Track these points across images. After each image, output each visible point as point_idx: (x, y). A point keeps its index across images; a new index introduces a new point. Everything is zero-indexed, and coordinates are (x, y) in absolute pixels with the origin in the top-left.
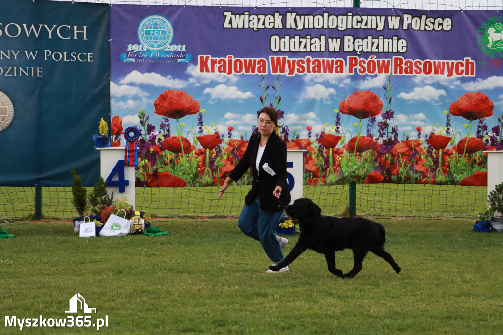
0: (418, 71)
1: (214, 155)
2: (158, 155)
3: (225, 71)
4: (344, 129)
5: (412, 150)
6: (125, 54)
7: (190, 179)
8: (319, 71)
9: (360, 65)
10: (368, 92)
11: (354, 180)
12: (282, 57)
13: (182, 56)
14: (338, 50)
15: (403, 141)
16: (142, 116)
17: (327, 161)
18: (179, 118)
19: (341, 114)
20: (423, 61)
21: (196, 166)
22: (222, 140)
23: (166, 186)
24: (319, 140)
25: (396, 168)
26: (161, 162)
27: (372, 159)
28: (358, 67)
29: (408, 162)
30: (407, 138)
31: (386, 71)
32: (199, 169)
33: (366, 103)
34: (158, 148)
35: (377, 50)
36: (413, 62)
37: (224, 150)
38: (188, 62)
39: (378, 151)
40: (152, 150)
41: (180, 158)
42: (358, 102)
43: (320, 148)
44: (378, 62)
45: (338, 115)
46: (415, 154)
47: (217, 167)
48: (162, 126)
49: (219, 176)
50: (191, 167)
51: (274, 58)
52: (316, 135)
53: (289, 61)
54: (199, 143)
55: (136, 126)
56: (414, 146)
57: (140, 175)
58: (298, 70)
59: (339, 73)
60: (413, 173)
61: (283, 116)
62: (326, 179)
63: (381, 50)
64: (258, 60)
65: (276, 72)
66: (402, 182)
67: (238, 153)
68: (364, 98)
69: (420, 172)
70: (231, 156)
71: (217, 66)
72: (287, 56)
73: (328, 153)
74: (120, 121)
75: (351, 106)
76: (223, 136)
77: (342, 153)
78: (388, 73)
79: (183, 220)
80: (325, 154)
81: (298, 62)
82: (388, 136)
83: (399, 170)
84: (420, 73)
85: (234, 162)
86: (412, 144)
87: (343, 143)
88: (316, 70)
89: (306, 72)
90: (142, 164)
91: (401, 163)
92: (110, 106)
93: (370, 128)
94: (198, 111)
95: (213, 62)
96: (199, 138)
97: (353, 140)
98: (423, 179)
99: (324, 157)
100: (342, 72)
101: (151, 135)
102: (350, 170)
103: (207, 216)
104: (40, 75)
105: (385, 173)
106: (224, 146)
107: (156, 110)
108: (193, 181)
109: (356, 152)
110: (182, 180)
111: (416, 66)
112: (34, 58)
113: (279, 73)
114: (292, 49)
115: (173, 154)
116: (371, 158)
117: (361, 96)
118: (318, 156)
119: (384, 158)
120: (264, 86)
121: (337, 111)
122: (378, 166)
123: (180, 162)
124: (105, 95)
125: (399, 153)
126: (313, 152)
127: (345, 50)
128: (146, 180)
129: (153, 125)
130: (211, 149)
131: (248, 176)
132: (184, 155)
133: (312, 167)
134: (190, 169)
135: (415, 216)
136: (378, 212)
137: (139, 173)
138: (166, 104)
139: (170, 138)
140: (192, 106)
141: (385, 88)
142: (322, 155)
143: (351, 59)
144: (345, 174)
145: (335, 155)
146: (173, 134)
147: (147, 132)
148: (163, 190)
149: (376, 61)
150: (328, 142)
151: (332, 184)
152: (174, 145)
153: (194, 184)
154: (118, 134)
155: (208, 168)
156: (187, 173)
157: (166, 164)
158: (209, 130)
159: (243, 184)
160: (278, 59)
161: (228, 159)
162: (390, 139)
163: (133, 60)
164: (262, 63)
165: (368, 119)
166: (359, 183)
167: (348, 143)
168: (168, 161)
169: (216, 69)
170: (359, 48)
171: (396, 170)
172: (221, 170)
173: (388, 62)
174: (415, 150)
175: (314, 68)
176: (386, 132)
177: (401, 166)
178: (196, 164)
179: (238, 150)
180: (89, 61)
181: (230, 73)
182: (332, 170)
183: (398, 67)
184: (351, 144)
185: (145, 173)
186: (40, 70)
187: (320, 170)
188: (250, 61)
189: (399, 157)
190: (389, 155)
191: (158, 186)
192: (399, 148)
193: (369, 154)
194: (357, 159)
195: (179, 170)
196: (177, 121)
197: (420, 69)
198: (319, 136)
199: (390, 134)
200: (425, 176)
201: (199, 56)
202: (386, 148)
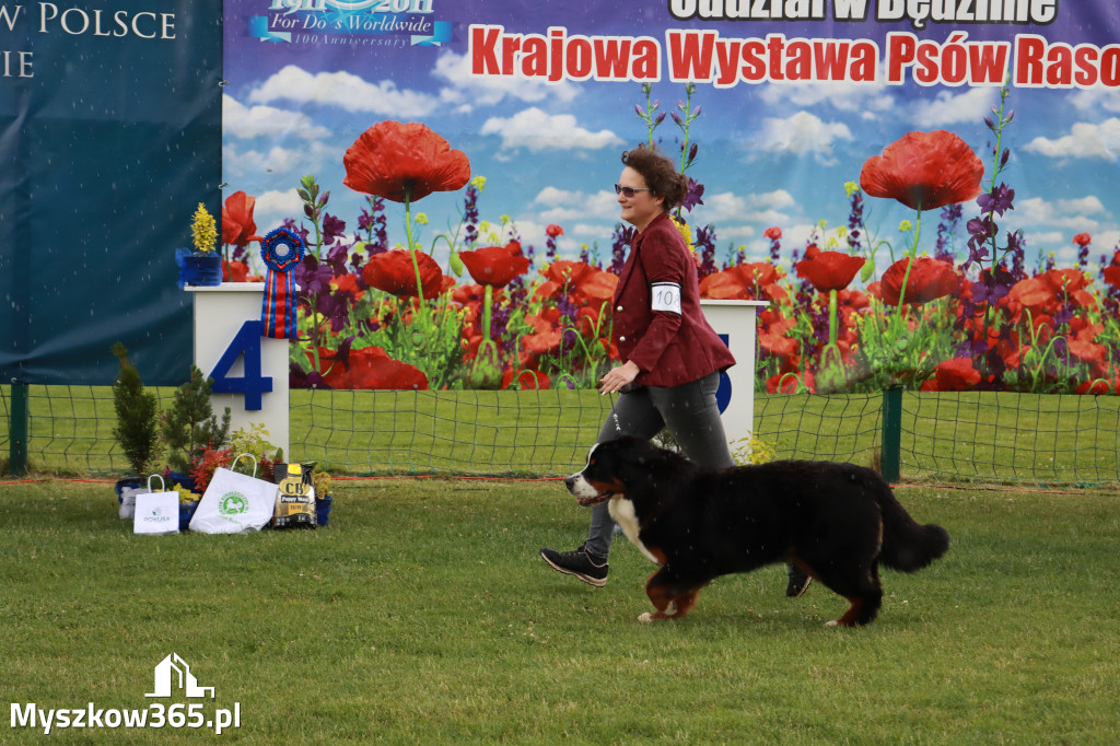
0: (1086, 76)
1: (504, 304)
2: (353, 301)
3: (541, 71)
4: (871, 236)
5: (1062, 299)
6: (266, 19)
7: (440, 367)
8: (806, 74)
9: (922, 59)
10: (942, 134)
11: (897, 381)
12: (701, 34)
13: (422, 25)
14: (861, 16)
15: (1038, 273)
16: (309, 192)
17: (821, 326)
18: (412, 200)
19: (864, 194)
20: (1101, 48)
21: (456, 336)
22: (531, 261)
23: (372, 388)
24: (801, 269)
25: (1014, 348)
26: (359, 322)
27: (949, 324)
28: (916, 64)
29: (1050, 331)
30: (1050, 265)
31: (996, 77)
32: (464, 341)
33: (935, 165)
34: (353, 282)
35: (970, 17)
36: (1073, 50)
37: (535, 289)
38: (438, 44)
39: (965, 301)
40: (335, 286)
41: (413, 309)
42: (913, 163)
43: (802, 290)
44: (974, 50)
45: (856, 199)
46: (1071, 309)
47: (514, 336)
48: (365, 222)
49: (520, 362)
50: (441, 335)
51: (679, 35)
52: (791, 253)
53: (721, 47)
54: (465, 271)
55: (293, 221)
56: (1068, 287)
57: (301, 355)
58: (746, 71)
59: (862, 82)
60: (1065, 363)
61: (702, 198)
62: (819, 376)
63: (981, 15)
64: (634, 41)
65: (686, 77)
66: (1033, 388)
67: (572, 300)
68: (931, 151)
69: (1085, 361)
70: (553, 308)
71: (519, 56)
72: (716, 32)
73: (824, 304)
74: (248, 207)
75: (895, 173)
76: (531, 251)
77: (866, 304)
78: (999, 80)
79: (418, 484)
80: (817, 308)
81: (748, 47)
82: (994, 259)
83: (1024, 355)
84: (1092, 80)
85: (562, 323)
86: (1063, 283)
87: (867, 277)
88: (798, 71)
89: (767, 76)
90: (306, 326)
91: (1029, 335)
92: (220, 162)
93: (944, 235)
94: (465, 181)
95: (510, 46)
96: (465, 257)
97: (897, 269)
98: (1092, 380)
99: (813, 316)
100: (873, 79)
101: (334, 245)
102: (887, 353)
103: (485, 472)
104: (26, 73)
105: (983, 361)
106: (534, 279)
107: (349, 177)
108: (447, 374)
109: (905, 302)
110: (417, 372)
111: (1080, 62)
112: (11, 26)
113: (691, 78)
114: (732, 13)
115: (394, 299)
116: (946, 319)
117: (923, 146)
118: (797, 311)
119: (982, 321)
120: (649, 115)
121: (853, 186)
122: (966, 341)
123: (411, 320)
124: (207, 135)
125: (1024, 307)
126: (783, 301)
127: (881, 16)
128: (318, 370)
129: (340, 218)
130: (498, 286)
131: (600, 365)
132: (423, 302)
133: (779, 341)
134: (438, 340)
135: (1066, 485)
136: (964, 471)
137: (298, 351)
138: (376, 160)
139: (386, 255)
140: (449, 166)
141: (989, 124)
142: (809, 310)
143: (896, 42)
144: (872, 363)
145: (845, 312)
146: (393, 245)
147: (321, 236)
148: (363, 399)
149: (966, 47)
150: (826, 272)
151: (834, 392)
152: (396, 274)
153: (450, 383)
154: (242, 242)
155: (487, 340)
156: (429, 351)
157: (373, 327)
158: (493, 235)
159: (585, 385)
160: (692, 39)
161: (545, 315)
162: (1000, 268)
163: (287, 36)
164: (645, 50)
165: (939, 211)
166: (910, 388)
167: (884, 277)
168: (380, 317)
169: (518, 65)
170: (919, 11)
171: (1016, 355)
172: (524, 345)
173: (1002, 50)
174: (1071, 299)
175: (791, 66)
176: (989, 248)
177: (1029, 343)
178: (456, 328)
179: (572, 291)
180: (165, 36)
181: (556, 76)
182: (836, 352)
183: (1030, 66)
184: (890, 282)
185: (315, 351)
186: (27, 58)
187: (802, 350)
188: (612, 44)
189: (1025, 317)
190: (996, 311)
191: (348, 386)
192: (1027, 293)
193: (939, 307)
194: (906, 322)
195: (409, 343)
196: (408, 210)
197: (1092, 70)
198: (801, 255)
199: (1000, 255)
200: (1097, 373)
201: (472, 27)
202: (989, 293)
